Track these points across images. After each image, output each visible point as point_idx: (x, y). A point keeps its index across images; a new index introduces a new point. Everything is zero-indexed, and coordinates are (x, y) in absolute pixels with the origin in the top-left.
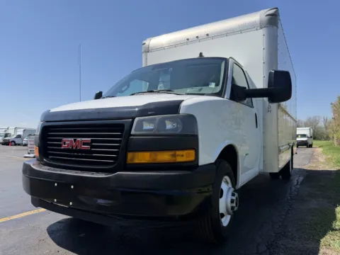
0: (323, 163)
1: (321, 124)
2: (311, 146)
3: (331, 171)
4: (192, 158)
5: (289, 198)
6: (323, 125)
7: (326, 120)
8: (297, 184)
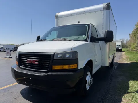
0: (125, 59)
1: (125, 42)
3: (128, 63)
4: (76, 67)
5: (111, 76)
6: (126, 42)
7: (127, 40)
8: (114, 69)
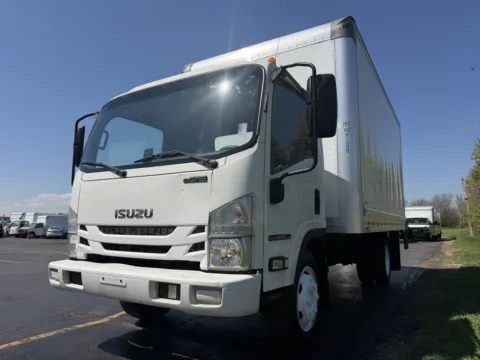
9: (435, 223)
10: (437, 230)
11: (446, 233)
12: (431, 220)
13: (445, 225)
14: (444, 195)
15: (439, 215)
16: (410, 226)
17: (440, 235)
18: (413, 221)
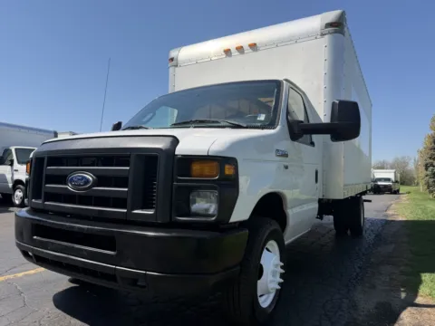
2: (396, 192)
9: (396, 182)
10: (396, 187)
11: (403, 189)
12: (393, 179)
13: (403, 183)
14: (403, 158)
15: (399, 175)
16: (379, 183)
17: (398, 191)
18: (380, 180)
